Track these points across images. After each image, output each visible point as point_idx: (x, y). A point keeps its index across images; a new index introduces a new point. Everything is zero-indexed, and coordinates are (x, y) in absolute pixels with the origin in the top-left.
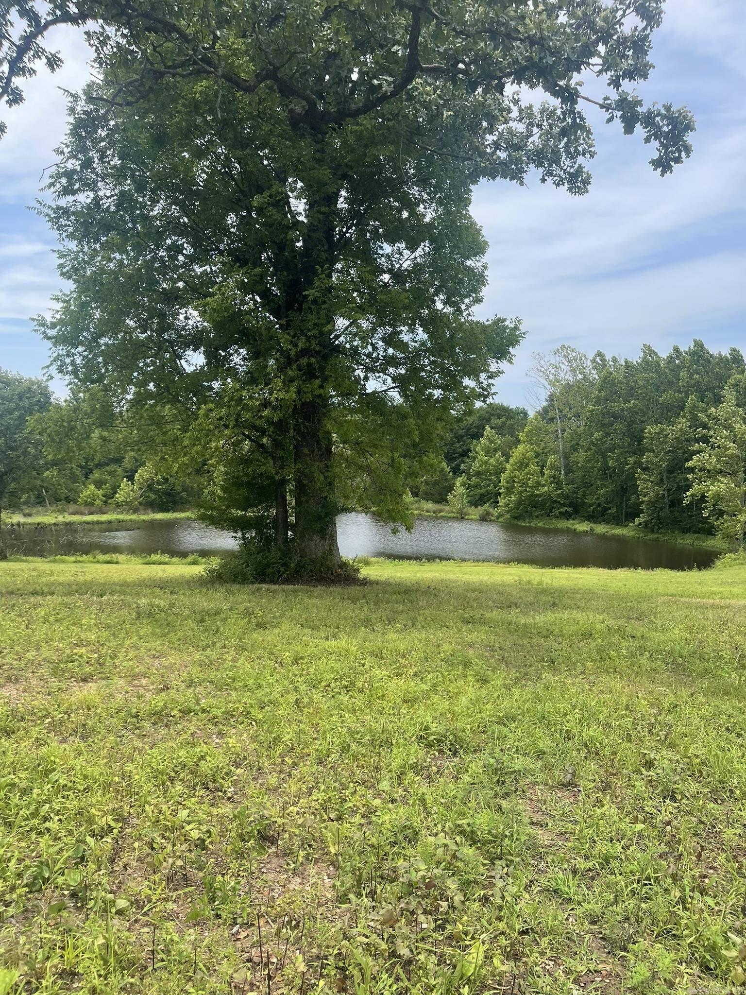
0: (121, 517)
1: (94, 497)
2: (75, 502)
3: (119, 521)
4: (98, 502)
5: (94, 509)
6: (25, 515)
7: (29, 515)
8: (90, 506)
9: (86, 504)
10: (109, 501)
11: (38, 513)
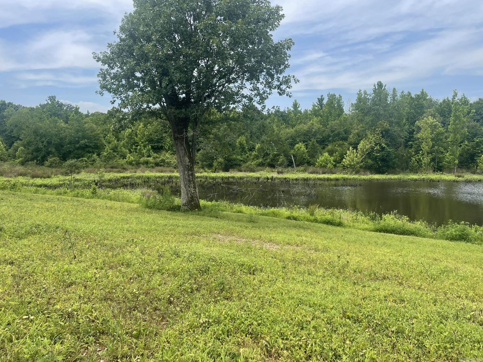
0: (346, 176)
1: (326, 161)
2: (314, 165)
3: (344, 179)
4: (329, 165)
5: (326, 170)
6: (279, 173)
7: (282, 173)
8: (324, 168)
9: (321, 166)
10: (338, 165)
11: (288, 172)
